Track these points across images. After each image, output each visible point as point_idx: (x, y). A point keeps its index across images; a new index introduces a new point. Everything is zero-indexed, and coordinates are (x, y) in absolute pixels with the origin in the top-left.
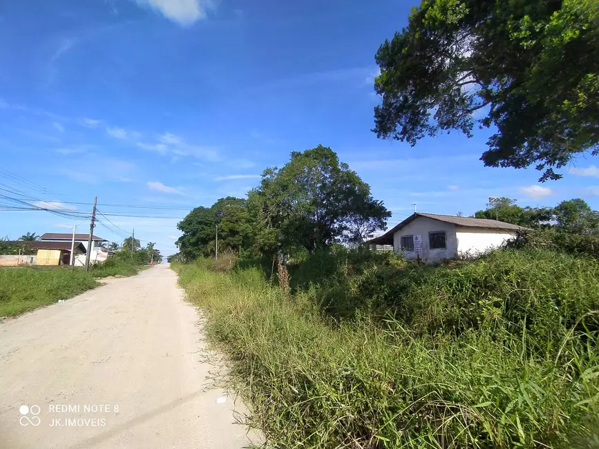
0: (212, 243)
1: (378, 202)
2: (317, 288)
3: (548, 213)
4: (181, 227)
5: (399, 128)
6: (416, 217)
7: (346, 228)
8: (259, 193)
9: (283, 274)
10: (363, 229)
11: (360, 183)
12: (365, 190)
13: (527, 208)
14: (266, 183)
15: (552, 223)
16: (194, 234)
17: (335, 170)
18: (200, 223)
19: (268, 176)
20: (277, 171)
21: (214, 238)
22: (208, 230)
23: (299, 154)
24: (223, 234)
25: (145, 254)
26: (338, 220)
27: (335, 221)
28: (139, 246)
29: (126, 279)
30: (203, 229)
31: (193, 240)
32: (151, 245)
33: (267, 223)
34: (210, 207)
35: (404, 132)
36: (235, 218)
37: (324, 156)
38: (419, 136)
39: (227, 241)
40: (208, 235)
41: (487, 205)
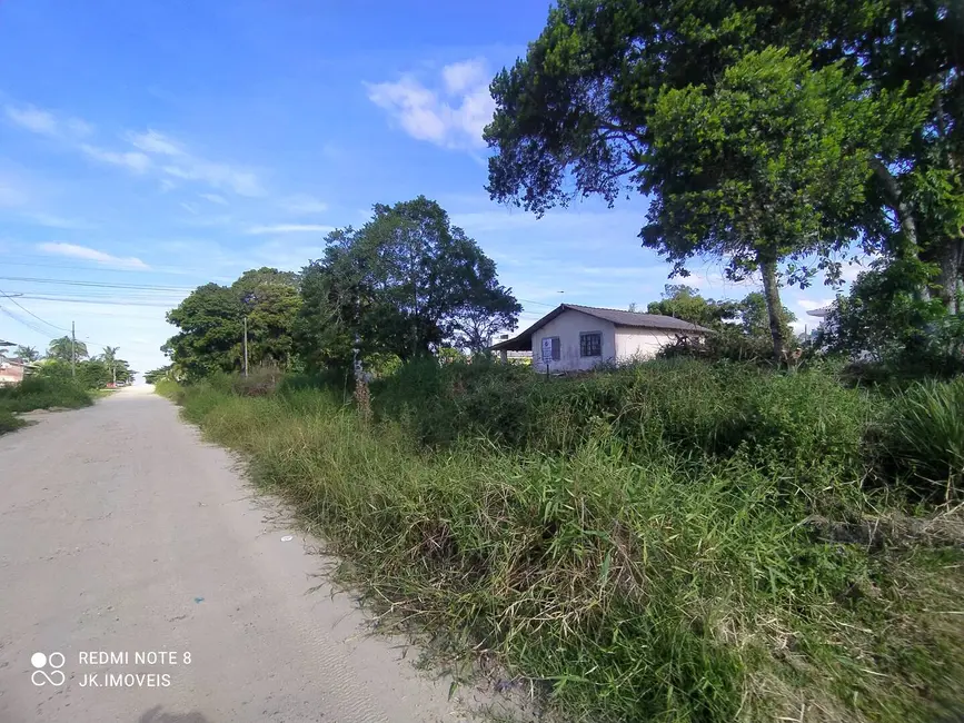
0: (237, 347)
1: (505, 290)
2: (412, 413)
3: (732, 307)
4: (175, 318)
5: (523, 192)
6: (563, 310)
7: (458, 326)
8: (322, 270)
9: (362, 392)
10: (483, 328)
11: (482, 259)
12: (489, 269)
13: (710, 300)
14: (332, 254)
15: (738, 321)
16: (201, 332)
17: (445, 238)
18: (211, 313)
19: (336, 243)
20: (351, 236)
21: (240, 339)
22: (227, 326)
23: (387, 209)
24: (257, 333)
25: (100, 368)
26: (448, 314)
27: (443, 315)
28: (85, 353)
29: (72, 413)
30: (219, 324)
31: (200, 343)
32: (110, 352)
33: (335, 317)
34: (230, 286)
35: (530, 196)
36: (275, 306)
37: (427, 214)
38: (549, 204)
39: (263, 343)
40: (229, 334)
41: (662, 294)
